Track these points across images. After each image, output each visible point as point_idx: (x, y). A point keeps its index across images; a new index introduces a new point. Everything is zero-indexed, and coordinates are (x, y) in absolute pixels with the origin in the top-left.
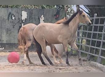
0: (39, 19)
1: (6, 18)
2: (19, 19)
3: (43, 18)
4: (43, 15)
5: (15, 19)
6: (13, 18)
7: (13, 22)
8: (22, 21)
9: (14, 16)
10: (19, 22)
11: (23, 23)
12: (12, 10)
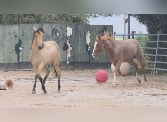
0: (85, 35)
1: (50, 34)
2: (64, 35)
3: (89, 34)
4: (89, 32)
5: (60, 35)
6: (58, 34)
7: (57, 38)
8: (67, 37)
9: (58, 32)
10: (63, 38)
11: (68, 39)
12: (56, 26)
